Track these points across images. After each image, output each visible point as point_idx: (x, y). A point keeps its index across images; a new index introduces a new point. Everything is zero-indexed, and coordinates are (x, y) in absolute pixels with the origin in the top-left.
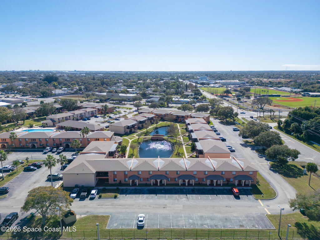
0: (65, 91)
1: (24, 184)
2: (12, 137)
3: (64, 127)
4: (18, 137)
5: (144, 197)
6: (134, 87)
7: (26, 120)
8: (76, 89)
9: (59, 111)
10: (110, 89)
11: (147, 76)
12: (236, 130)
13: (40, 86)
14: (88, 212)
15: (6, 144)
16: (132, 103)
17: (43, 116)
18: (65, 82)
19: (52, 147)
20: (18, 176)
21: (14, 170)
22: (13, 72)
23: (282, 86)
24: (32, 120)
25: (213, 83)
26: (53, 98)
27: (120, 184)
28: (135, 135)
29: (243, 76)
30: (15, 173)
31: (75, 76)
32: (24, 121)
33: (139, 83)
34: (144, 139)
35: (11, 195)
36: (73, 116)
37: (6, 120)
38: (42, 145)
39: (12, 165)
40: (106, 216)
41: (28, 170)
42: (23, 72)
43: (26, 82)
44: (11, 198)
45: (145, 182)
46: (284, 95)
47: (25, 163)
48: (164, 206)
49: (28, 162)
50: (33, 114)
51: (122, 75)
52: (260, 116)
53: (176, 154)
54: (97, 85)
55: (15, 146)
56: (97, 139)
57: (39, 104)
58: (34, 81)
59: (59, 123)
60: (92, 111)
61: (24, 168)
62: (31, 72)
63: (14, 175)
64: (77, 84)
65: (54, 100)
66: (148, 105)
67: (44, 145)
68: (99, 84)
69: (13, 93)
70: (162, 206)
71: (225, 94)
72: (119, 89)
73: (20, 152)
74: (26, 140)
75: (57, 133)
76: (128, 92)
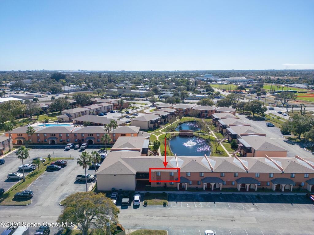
0: (74, 87)
1: (49, 187)
2: (29, 132)
3: (82, 122)
4: (36, 132)
5: (200, 205)
6: (142, 84)
7: (40, 115)
8: (84, 86)
9: (73, 106)
10: (119, 86)
11: (151, 75)
12: (270, 125)
13: (49, 83)
14: (136, 225)
15: (22, 140)
16: (145, 99)
17: (56, 112)
18: (73, 80)
19: (74, 143)
20: (41, 176)
21: (35, 169)
22: (20, 71)
23: (294, 83)
24: (45, 115)
25: (221, 81)
26: (63, 94)
27: (165, 188)
28: (160, 131)
29: (247, 74)
30: (37, 173)
31: (80, 74)
32: (38, 116)
33: (145, 81)
34: (171, 135)
35: (36, 201)
36: (89, 111)
37: (19, 115)
38: (63, 141)
39: (32, 163)
40: (162, 231)
41: (51, 169)
42: (29, 71)
43: (34, 80)
44: (36, 204)
45: (194, 186)
46: (299, 91)
47: (47, 161)
48: (231, 219)
49: (50, 160)
50: (46, 109)
51: (126, 74)
52: (288, 112)
53: (216, 152)
54: (104, 82)
55: (33, 142)
56: (123, 135)
57: (50, 100)
58: (42, 79)
59: (75, 118)
60: (108, 106)
61: (46, 167)
62: (37, 72)
63: (36, 176)
64: (85, 81)
65: (65, 96)
66: (162, 101)
67: (64, 140)
68: (107, 82)
69: (22, 90)
70: (229, 219)
71: (239, 90)
72: (127, 86)
73: (39, 148)
74: (44, 136)
75: (78, 128)
76: (138, 89)
